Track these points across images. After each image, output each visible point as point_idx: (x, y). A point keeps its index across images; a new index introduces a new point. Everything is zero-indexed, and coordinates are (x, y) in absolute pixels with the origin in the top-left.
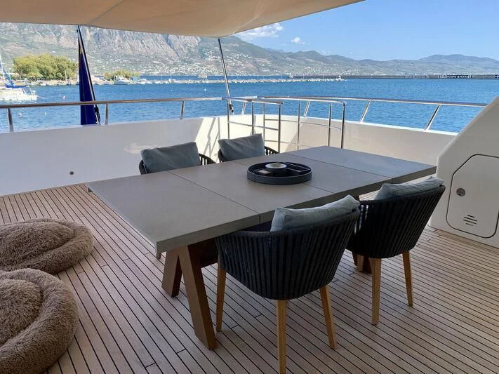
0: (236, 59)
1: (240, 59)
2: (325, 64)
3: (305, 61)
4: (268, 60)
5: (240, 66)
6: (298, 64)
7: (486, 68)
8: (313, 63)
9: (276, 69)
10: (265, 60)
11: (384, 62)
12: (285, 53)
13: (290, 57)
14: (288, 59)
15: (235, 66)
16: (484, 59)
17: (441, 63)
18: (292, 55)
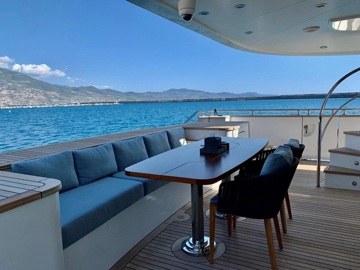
0: (28, 92)
1: (32, 92)
2: (102, 95)
3: (86, 93)
4: (57, 93)
5: (33, 98)
6: (81, 95)
7: (201, 96)
8: (92, 94)
9: (63, 99)
10: (54, 93)
11: (142, 93)
12: (70, 88)
13: (74, 90)
14: (72, 92)
15: (28, 98)
16: (199, 91)
17: (176, 94)
18: (75, 89)
